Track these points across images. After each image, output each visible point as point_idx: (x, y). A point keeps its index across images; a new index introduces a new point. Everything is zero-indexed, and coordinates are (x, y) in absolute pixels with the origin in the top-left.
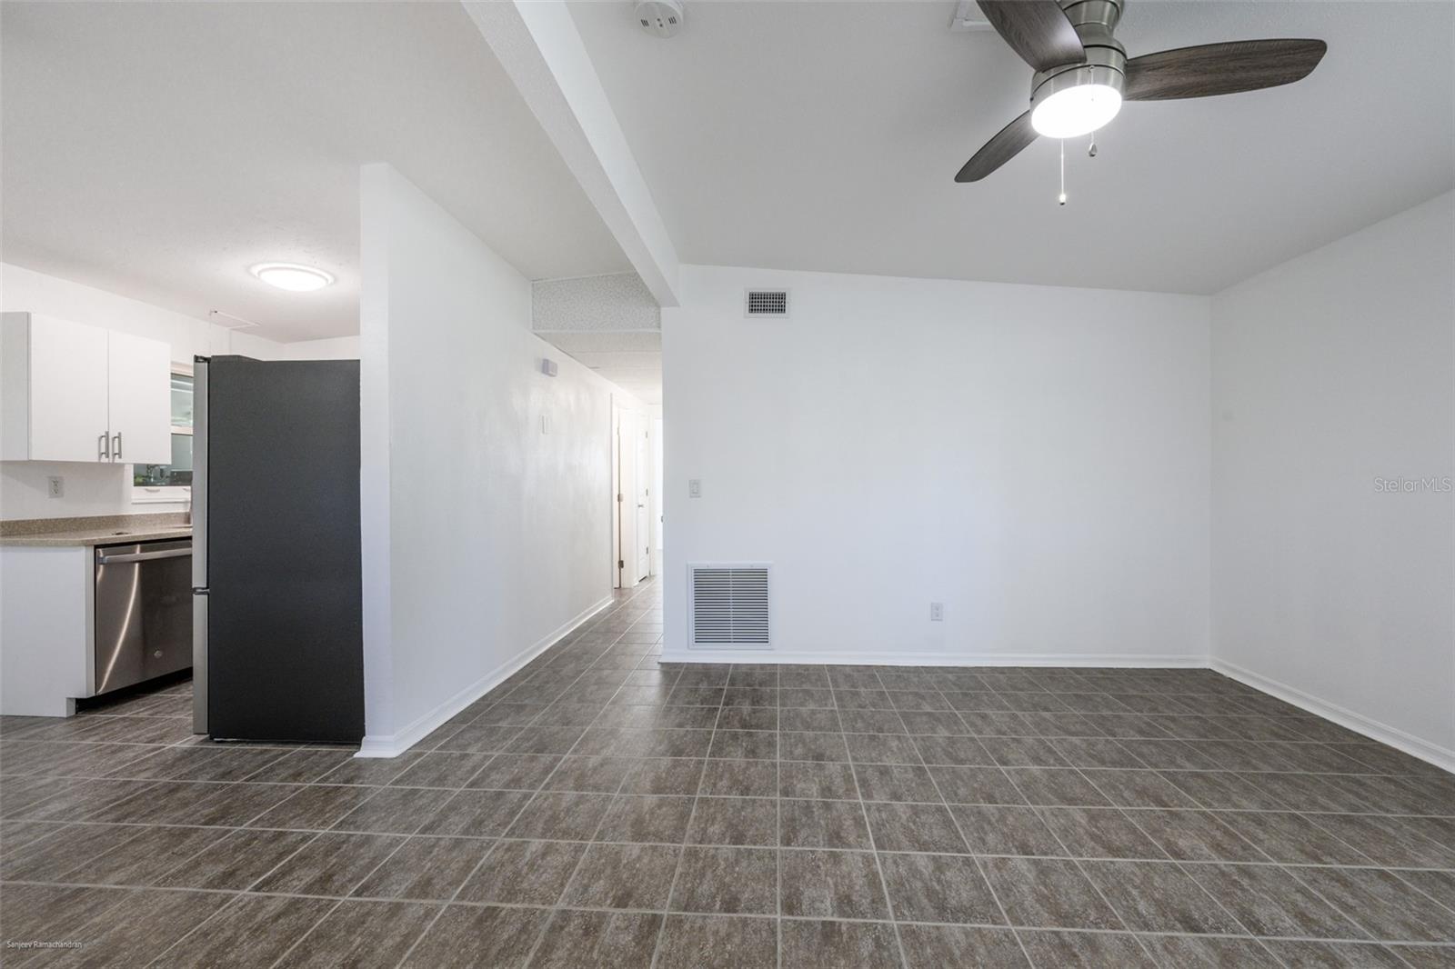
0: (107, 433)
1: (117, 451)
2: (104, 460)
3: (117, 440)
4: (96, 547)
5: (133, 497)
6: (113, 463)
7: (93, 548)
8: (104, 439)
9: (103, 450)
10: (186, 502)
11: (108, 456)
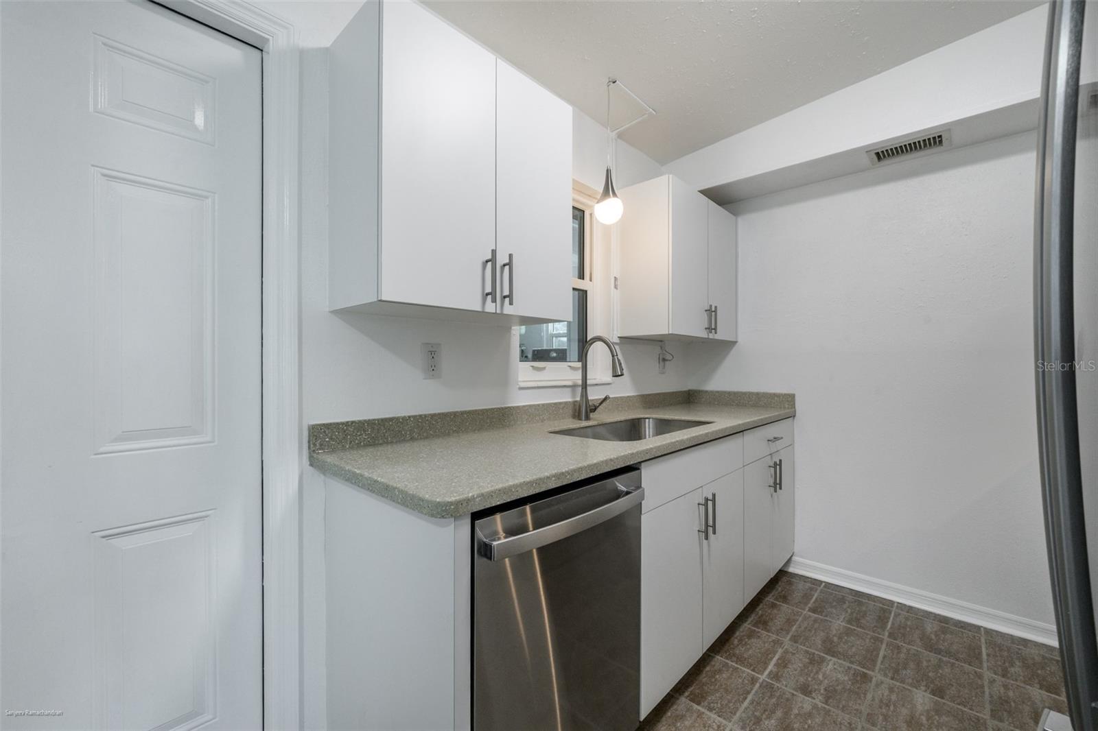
0: (494, 252)
1: (506, 292)
2: (490, 307)
3: (507, 268)
4: (476, 516)
5: (520, 379)
6: (502, 314)
7: (468, 521)
8: (489, 264)
9: (488, 289)
10: (574, 387)
11: (494, 300)
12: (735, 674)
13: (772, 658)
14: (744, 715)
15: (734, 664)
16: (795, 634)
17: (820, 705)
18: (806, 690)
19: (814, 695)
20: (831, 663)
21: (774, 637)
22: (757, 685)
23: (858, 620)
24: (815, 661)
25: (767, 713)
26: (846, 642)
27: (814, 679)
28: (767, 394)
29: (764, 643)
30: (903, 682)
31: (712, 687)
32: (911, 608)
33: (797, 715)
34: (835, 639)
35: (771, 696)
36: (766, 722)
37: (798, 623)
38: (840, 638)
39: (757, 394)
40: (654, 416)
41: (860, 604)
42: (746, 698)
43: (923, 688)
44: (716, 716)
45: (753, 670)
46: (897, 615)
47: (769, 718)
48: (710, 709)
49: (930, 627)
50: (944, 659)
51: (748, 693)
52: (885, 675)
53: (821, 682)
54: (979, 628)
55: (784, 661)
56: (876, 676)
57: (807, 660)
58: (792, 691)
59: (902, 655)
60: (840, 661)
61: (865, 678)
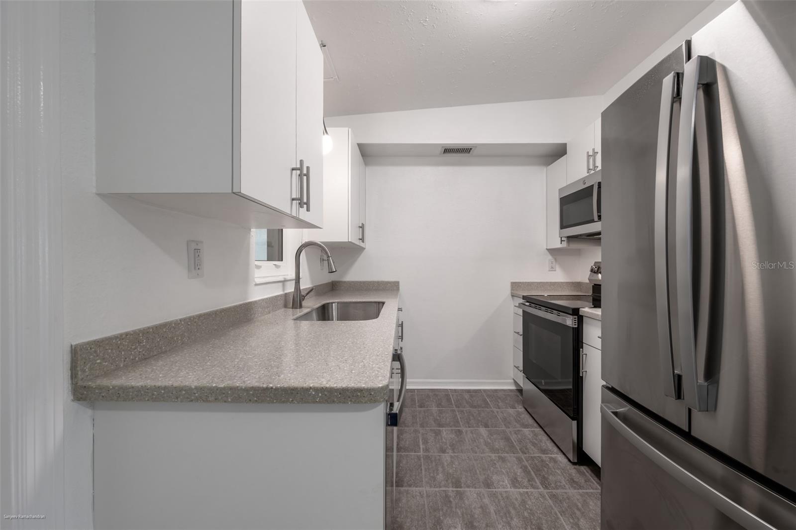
12: (408, 459)
13: (419, 440)
14: (426, 480)
15: (404, 453)
16: (420, 423)
17: (452, 454)
18: (443, 451)
19: (447, 451)
20: (444, 431)
21: (413, 429)
22: (422, 459)
23: (440, 404)
24: (437, 433)
25: (435, 472)
26: (443, 418)
27: (442, 443)
28: (383, 282)
29: (410, 434)
30: (473, 427)
31: (403, 473)
32: (455, 390)
33: (448, 465)
34: (438, 418)
35: (432, 462)
36: (438, 477)
37: (418, 416)
38: (440, 417)
39: (378, 282)
40: (336, 301)
41: (437, 395)
42: (421, 469)
43: (481, 426)
44: (414, 488)
45: (415, 452)
46: (453, 395)
47: (438, 474)
48: (410, 486)
49: (467, 396)
50: (479, 409)
51: (421, 466)
52: (466, 427)
53: (446, 442)
54: (480, 390)
55: (425, 440)
56: (464, 429)
57: (434, 434)
58: (438, 454)
59: (466, 414)
60: (447, 428)
61: (460, 432)
